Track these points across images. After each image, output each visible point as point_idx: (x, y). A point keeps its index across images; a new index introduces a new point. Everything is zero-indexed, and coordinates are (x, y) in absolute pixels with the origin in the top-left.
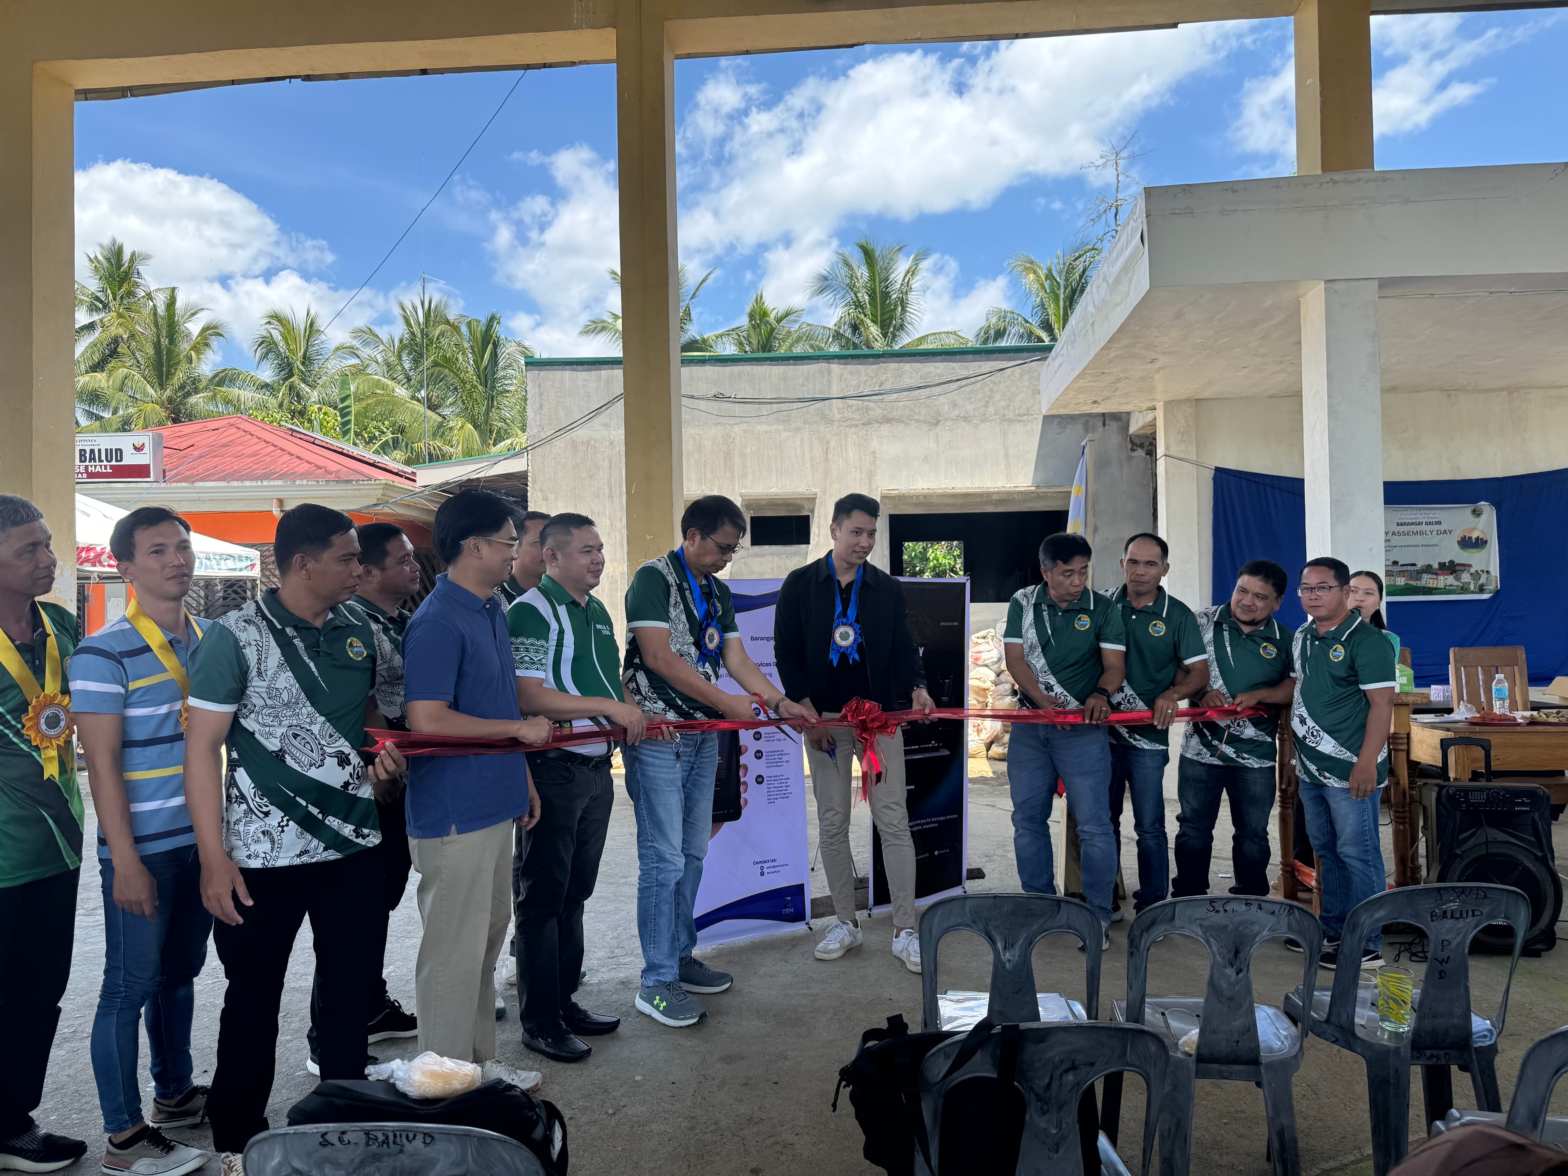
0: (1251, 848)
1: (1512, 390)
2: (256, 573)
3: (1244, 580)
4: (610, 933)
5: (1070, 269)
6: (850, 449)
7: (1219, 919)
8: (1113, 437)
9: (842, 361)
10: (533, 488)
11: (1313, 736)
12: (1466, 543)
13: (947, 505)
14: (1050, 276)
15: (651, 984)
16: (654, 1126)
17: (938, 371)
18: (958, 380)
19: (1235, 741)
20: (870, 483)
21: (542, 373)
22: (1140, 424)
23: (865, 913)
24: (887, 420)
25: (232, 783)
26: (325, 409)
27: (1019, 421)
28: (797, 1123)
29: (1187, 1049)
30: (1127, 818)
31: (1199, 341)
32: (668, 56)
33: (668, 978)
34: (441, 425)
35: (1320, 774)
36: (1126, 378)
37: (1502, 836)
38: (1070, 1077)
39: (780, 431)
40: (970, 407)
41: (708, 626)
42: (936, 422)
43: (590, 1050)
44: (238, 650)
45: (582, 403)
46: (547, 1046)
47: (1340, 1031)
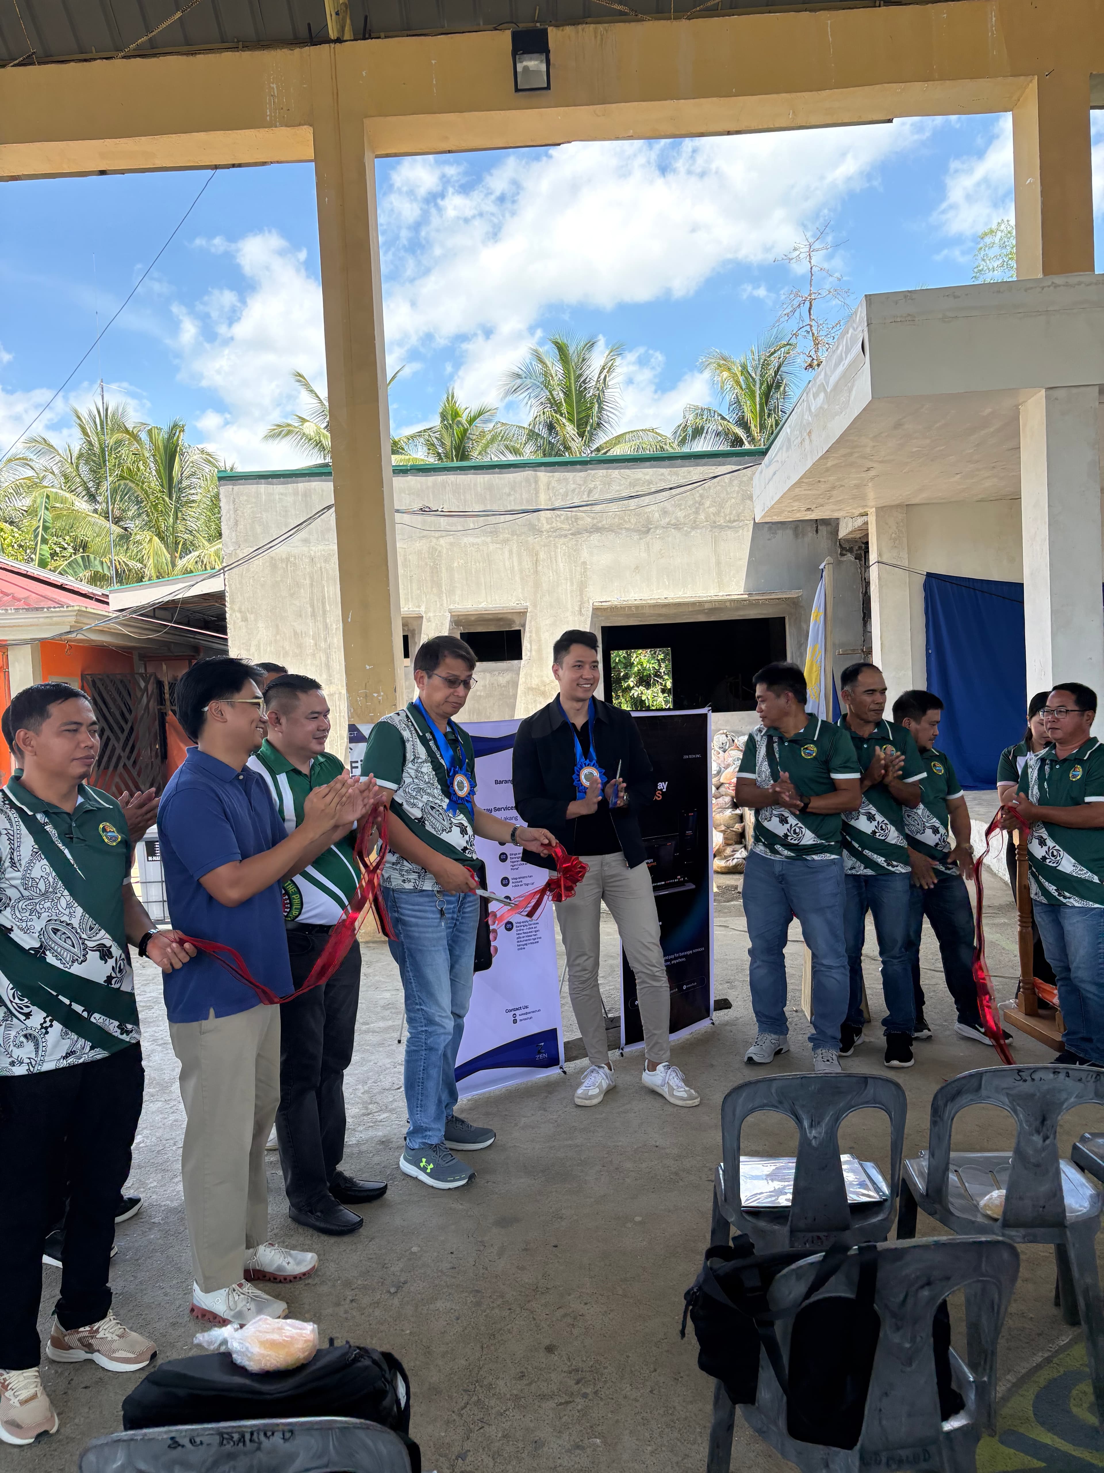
4: (360, 1087)
5: (765, 365)
6: (559, 560)
7: (1026, 1088)
8: (823, 541)
9: (548, 468)
10: (231, 608)
11: (1053, 855)
13: (660, 615)
14: (744, 371)
15: (417, 1147)
16: (439, 1304)
17: (647, 477)
18: (671, 489)
20: (581, 594)
21: (236, 488)
22: (849, 525)
23: (617, 1052)
24: (596, 529)
27: (730, 528)
28: (584, 1290)
29: (989, 1212)
31: (915, 449)
32: (368, 156)
33: (434, 1141)
34: (127, 538)
35: (1060, 895)
36: (842, 486)
39: (487, 543)
40: (680, 514)
41: (455, 773)
42: (646, 530)
43: (362, 1220)
45: (279, 518)
46: (317, 1220)
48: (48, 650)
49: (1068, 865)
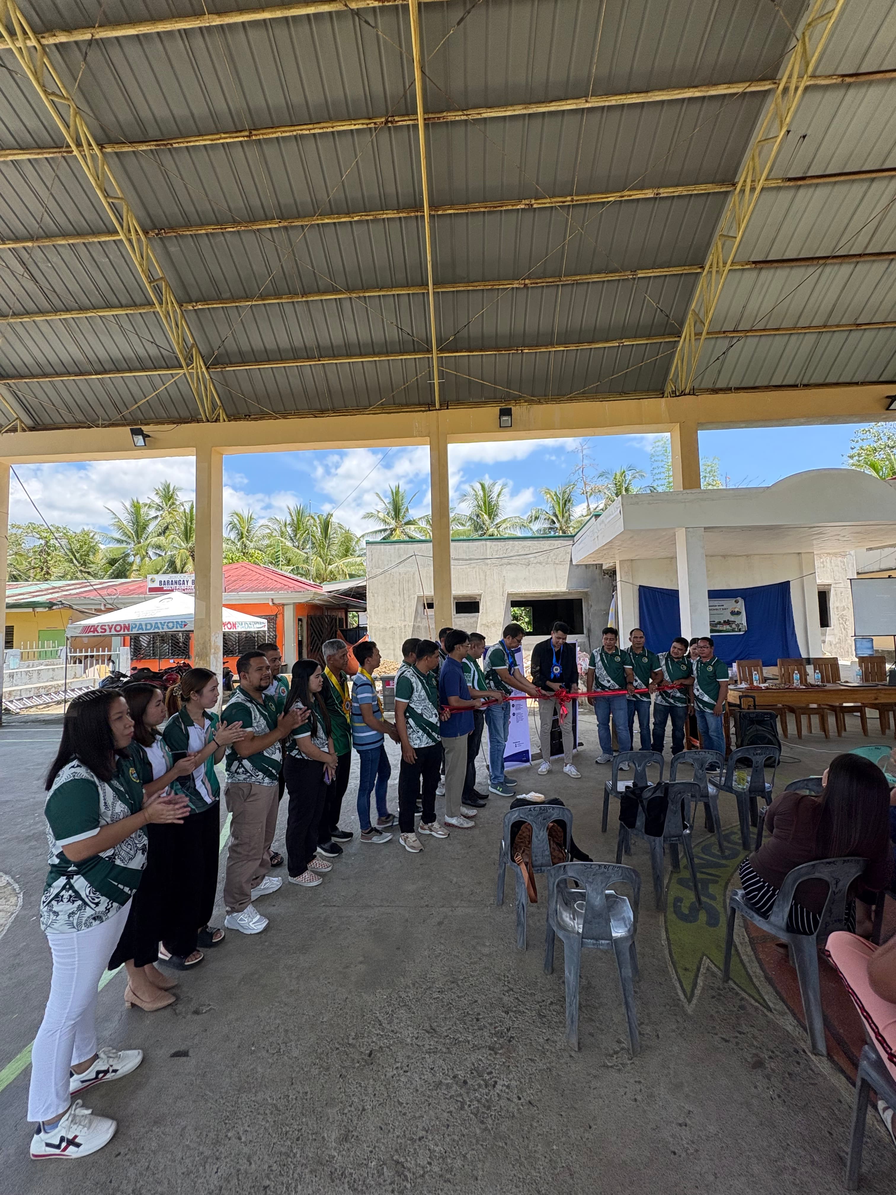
0: (678, 734)
1: (747, 556)
2: (266, 629)
3: (675, 644)
6: (495, 575)
7: (697, 756)
9: (491, 540)
10: (368, 592)
11: (701, 695)
12: (733, 613)
13: (533, 597)
14: (556, 494)
15: (494, 783)
17: (529, 545)
19: (674, 697)
20: (503, 588)
21: (372, 547)
22: (608, 565)
24: (509, 564)
26: (257, 551)
27: (561, 565)
31: (637, 544)
32: (446, 443)
33: (502, 781)
34: (307, 558)
35: (703, 708)
36: (608, 554)
37: (761, 728)
38: (679, 795)
39: (467, 568)
40: (541, 559)
42: (528, 564)
43: (483, 804)
44: (411, 684)
45: (388, 558)
46: (473, 803)
47: (728, 788)
48: (298, 607)
49: (706, 698)
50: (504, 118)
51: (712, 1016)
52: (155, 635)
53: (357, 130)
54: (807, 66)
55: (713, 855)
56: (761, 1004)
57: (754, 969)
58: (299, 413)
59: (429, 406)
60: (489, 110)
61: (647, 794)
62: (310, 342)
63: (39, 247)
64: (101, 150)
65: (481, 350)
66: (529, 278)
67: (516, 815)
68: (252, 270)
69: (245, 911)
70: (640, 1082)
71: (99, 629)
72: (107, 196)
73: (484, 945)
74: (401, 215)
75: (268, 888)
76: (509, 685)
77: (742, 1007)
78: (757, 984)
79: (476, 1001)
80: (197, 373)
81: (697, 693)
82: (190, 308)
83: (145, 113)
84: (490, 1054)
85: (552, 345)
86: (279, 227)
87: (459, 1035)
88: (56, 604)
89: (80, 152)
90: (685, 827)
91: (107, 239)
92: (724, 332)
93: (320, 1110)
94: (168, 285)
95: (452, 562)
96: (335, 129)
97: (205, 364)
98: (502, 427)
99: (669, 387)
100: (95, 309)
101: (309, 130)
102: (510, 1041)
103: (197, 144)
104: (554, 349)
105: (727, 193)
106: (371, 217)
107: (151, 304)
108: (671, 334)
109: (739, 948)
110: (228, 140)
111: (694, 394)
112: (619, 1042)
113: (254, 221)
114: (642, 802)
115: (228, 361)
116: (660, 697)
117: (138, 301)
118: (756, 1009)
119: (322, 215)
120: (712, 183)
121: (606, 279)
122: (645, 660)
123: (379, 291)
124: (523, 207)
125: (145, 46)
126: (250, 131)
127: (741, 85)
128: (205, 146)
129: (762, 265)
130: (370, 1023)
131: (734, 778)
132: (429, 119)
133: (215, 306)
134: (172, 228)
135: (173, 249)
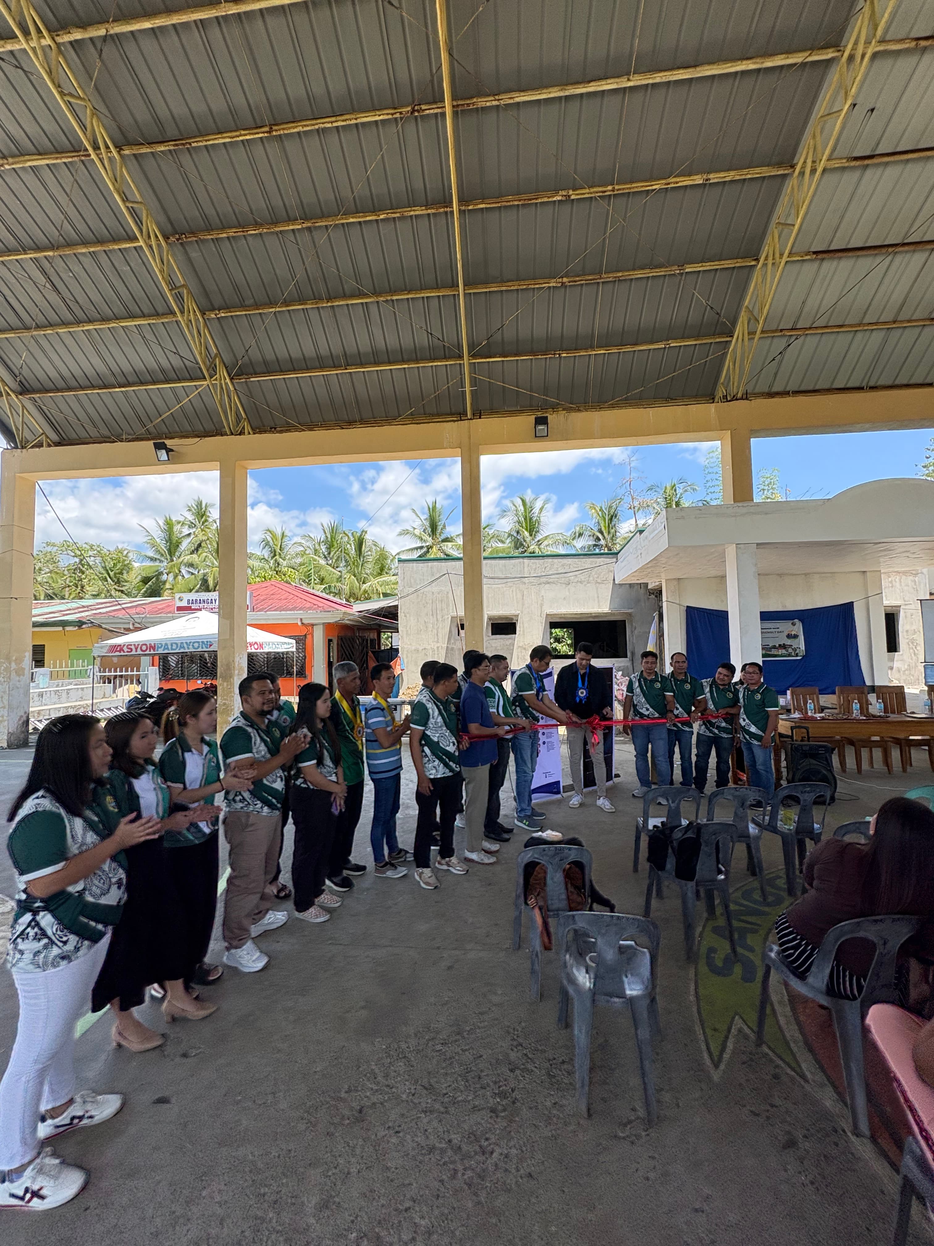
0: (723, 767)
1: (806, 575)
2: (294, 649)
3: (720, 670)
5: (610, 507)
6: (533, 594)
7: (737, 793)
8: (642, 591)
9: (529, 559)
10: (400, 611)
11: (748, 725)
12: (789, 636)
13: (574, 618)
14: (601, 510)
15: (520, 817)
17: (569, 563)
19: (718, 728)
20: (541, 609)
21: (405, 565)
22: (654, 585)
24: (548, 584)
25: (423, 751)
26: (290, 569)
27: (603, 584)
30: (677, 756)
31: (684, 562)
32: (478, 454)
33: (529, 814)
35: (750, 739)
36: (652, 573)
37: (814, 762)
38: (714, 837)
39: (504, 588)
40: (582, 578)
42: (568, 584)
43: (508, 838)
44: (427, 709)
45: (420, 577)
46: (495, 836)
47: (772, 828)
48: (328, 627)
49: (753, 729)
50: (539, 101)
51: (740, 1085)
52: (183, 655)
53: (382, 121)
54: (876, 29)
55: (755, 902)
56: (798, 1074)
57: (792, 1032)
58: (325, 425)
59: (461, 415)
60: (522, 94)
61: (677, 835)
62: (337, 350)
63: (60, 256)
64: (119, 152)
65: (516, 355)
66: (566, 276)
67: (529, 855)
68: (276, 274)
69: (244, 947)
70: (653, 1158)
71: (125, 649)
72: (125, 200)
73: (495, 994)
74: (429, 211)
75: (272, 923)
76: (538, 711)
77: (776, 1077)
78: (795, 1049)
79: (481, 1056)
80: (221, 384)
81: (743, 724)
82: (213, 316)
83: (162, 112)
84: (491, 1117)
85: (592, 347)
86: (303, 229)
87: (459, 1094)
88: (85, 623)
89: (97, 155)
90: (720, 872)
91: (128, 245)
92: (781, 330)
93: (302, 1170)
94: (189, 292)
95: (485, 581)
96: (359, 121)
97: (229, 375)
98: (537, 437)
99: (720, 391)
100: (117, 319)
101: (332, 122)
102: (514, 1103)
103: (216, 142)
104: (594, 353)
105: (784, 176)
106: (398, 215)
107: (173, 313)
108: (721, 334)
109: (777, 1007)
110: (248, 137)
111: (747, 399)
112: (634, 1110)
113: (276, 223)
114: (672, 842)
115: (252, 371)
116: (703, 727)
117: (160, 311)
118: (792, 1079)
119: (347, 214)
120: (768, 166)
121: (651, 275)
122: (687, 687)
123: (407, 294)
124: (559, 198)
125: (161, 41)
126: (271, 126)
127: (801, 55)
128: (224, 144)
129: (825, 256)
130: (365, 1076)
131: (779, 817)
132: (458, 106)
133: (238, 313)
134: (193, 233)
135: (195, 254)
